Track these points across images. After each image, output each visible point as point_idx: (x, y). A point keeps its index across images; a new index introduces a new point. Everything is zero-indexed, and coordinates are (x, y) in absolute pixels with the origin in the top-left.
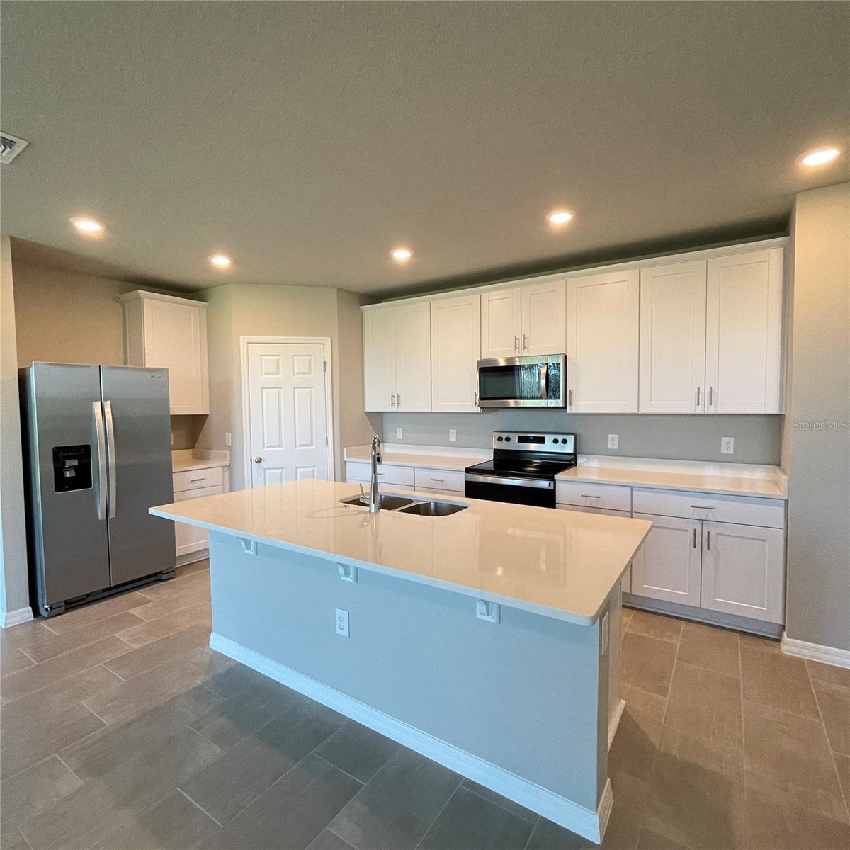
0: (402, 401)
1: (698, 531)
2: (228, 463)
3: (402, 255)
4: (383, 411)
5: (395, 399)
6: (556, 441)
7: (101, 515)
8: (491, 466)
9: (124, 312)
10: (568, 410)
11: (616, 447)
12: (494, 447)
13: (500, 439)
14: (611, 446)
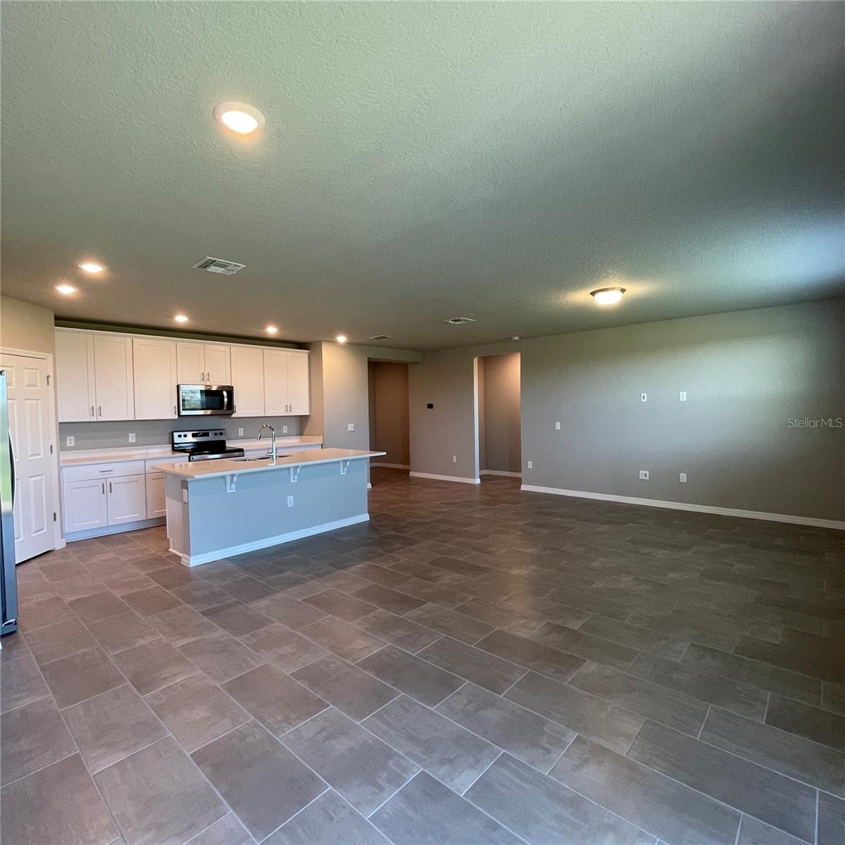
5: (95, 411)
6: (216, 435)
10: (233, 416)
11: (242, 435)
12: (175, 442)
13: (180, 436)
14: (240, 435)
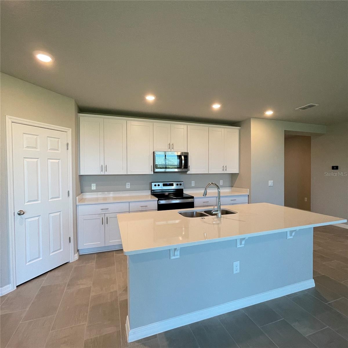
3: (150, 98)
5: (104, 168)
6: (177, 185)
10: (188, 172)
11: (194, 185)
12: (153, 189)
13: (155, 185)
14: (192, 185)
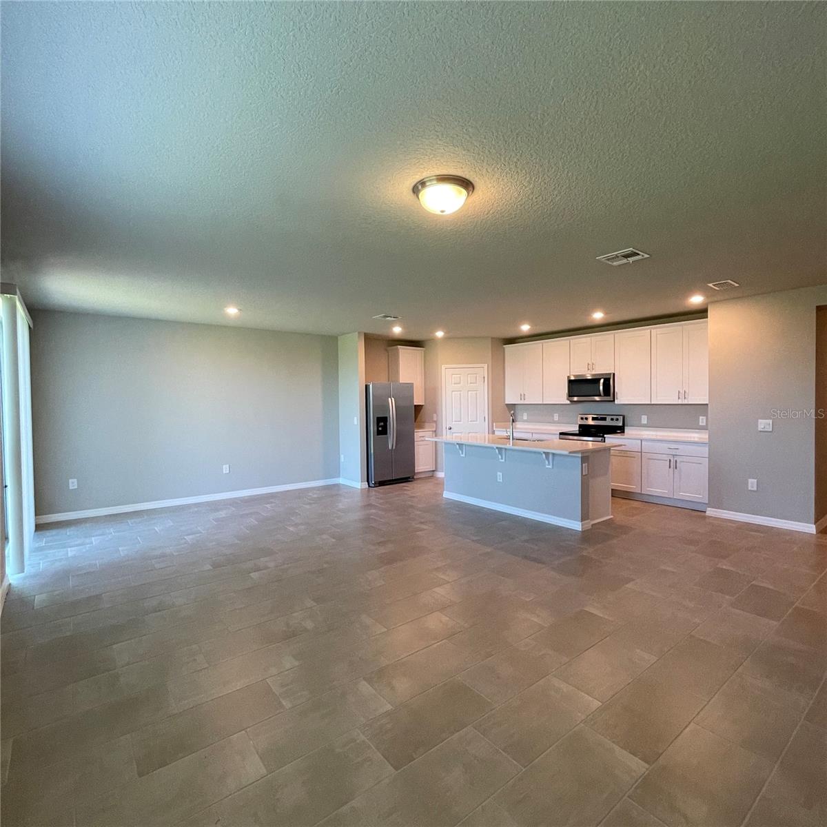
0: (526, 397)
1: (672, 461)
2: (434, 429)
3: (525, 327)
4: (516, 403)
5: (523, 396)
6: (612, 419)
7: (390, 448)
8: (577, 432)
9: (388, 356)
10: (616, 402)
13: (582, 418)
14: (643, 422)
